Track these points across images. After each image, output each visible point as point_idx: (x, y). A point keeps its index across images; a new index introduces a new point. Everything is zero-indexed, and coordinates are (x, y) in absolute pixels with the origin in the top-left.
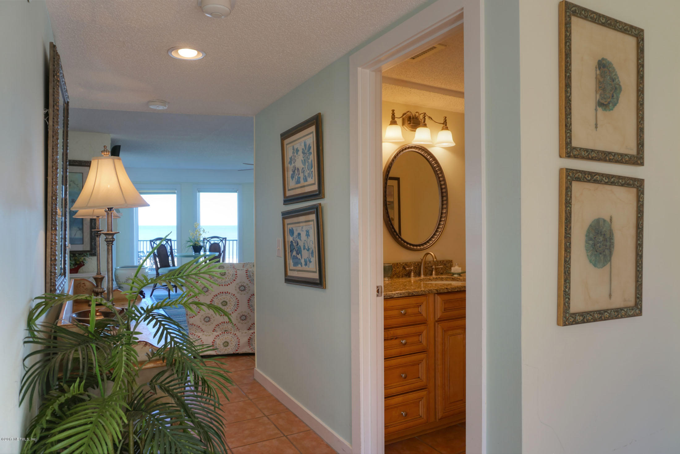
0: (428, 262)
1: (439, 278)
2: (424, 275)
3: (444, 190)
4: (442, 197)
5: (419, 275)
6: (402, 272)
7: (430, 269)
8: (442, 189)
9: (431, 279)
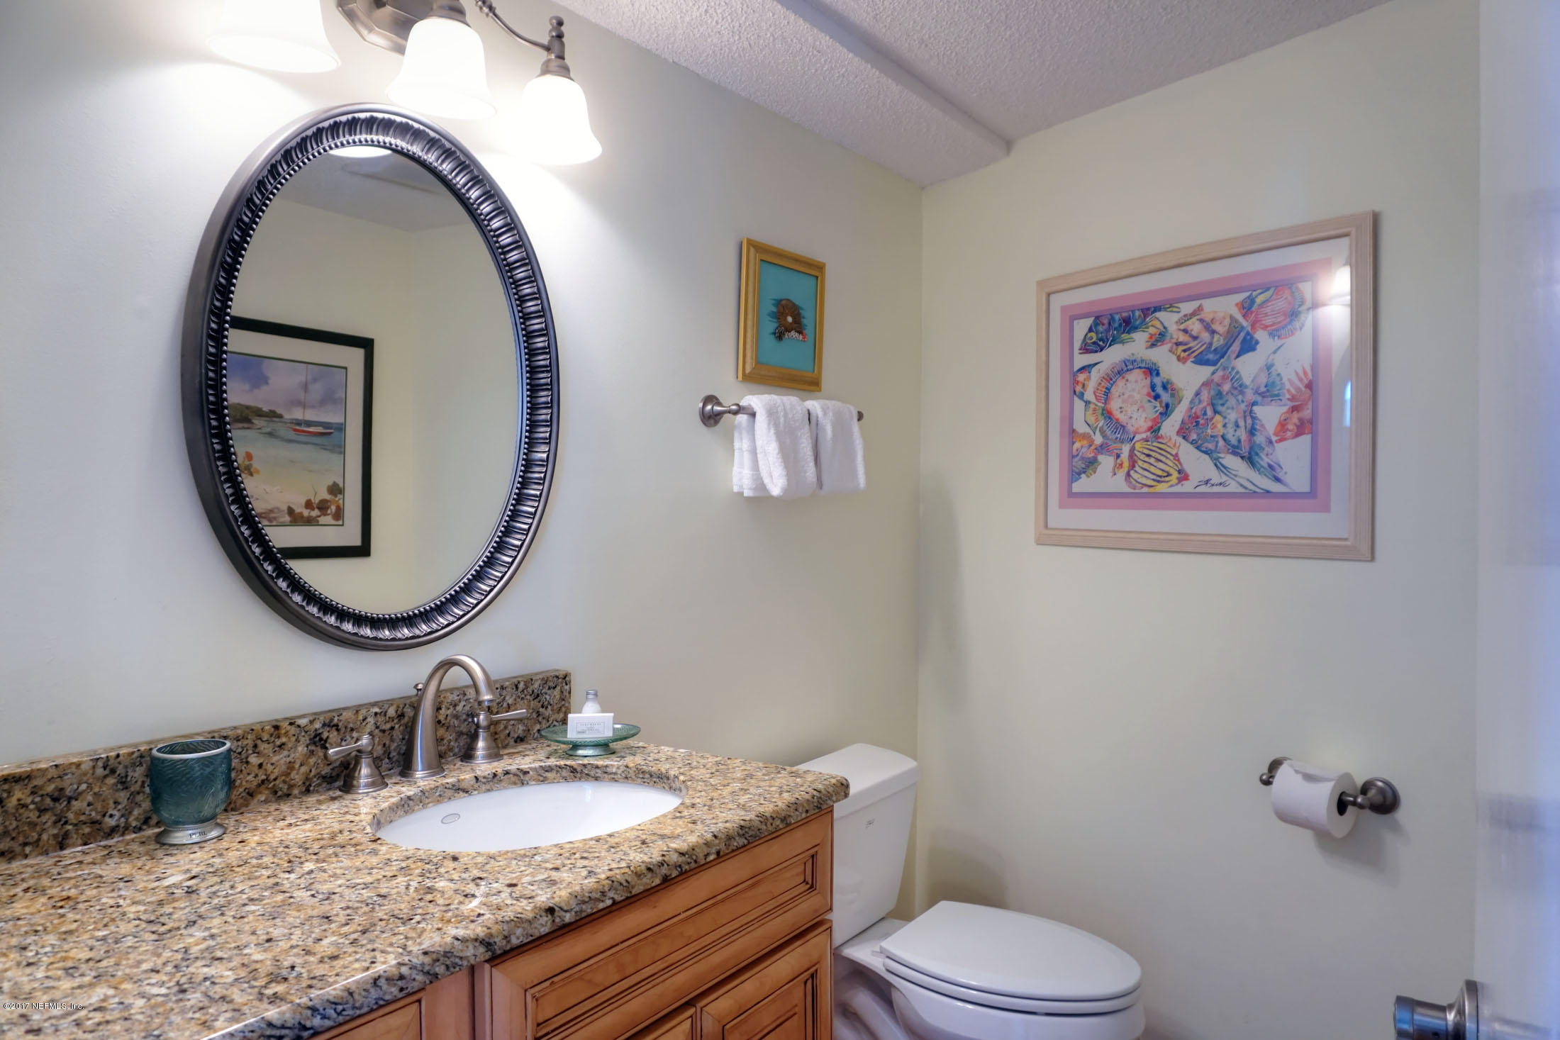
0: (453, 697)
1: (507, 773)
2: (427, 767)
3: (542, 360)
4: (534, 389)
5: (405, 768)
6: (303, 769)
7: (464, 728)
8: (531, 353)
9: (463, 785)
